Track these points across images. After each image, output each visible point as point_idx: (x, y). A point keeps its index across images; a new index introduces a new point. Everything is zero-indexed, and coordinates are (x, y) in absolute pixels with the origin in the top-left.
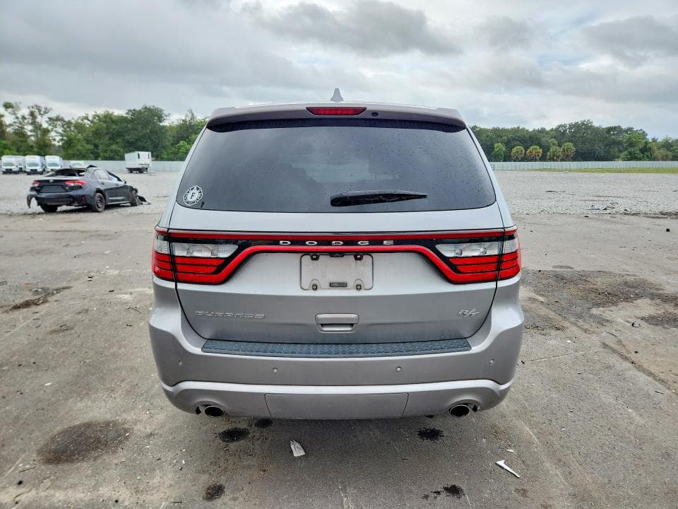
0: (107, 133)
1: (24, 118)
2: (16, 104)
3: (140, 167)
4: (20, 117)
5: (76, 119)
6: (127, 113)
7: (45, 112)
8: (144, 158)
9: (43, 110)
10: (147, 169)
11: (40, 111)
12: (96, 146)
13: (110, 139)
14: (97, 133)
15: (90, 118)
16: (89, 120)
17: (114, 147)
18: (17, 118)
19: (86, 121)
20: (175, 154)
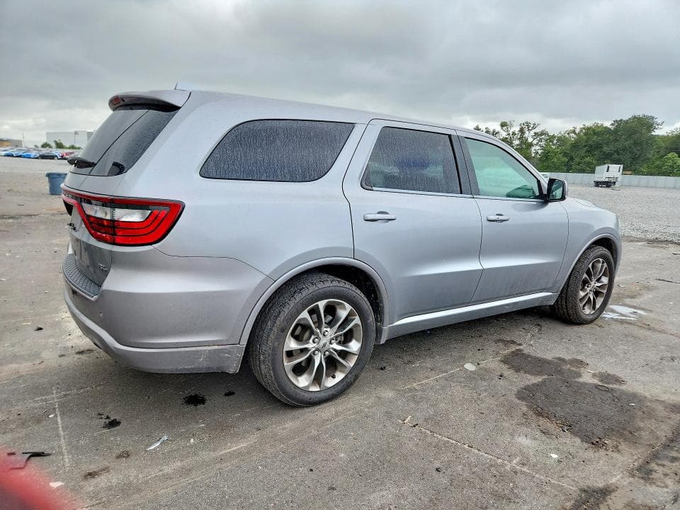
0: (585, 146)
1: (514, 134)
2: (510, 122)
3: (607, 180)
4: (511, 133)
5: (562, 133)
6: (612, 124)
7: (534, 128)
8: (615, 171)
9: (532, 126)
10: (615, 182)
11: (528, 127)
12: (572, 159)
13: (587, 151)
14: (575, 146)
15: (577, 131)
16: (575, 133)
17: (588, 159)
18: (509, 134)
19: (572, 135)
20: (659, 167)
